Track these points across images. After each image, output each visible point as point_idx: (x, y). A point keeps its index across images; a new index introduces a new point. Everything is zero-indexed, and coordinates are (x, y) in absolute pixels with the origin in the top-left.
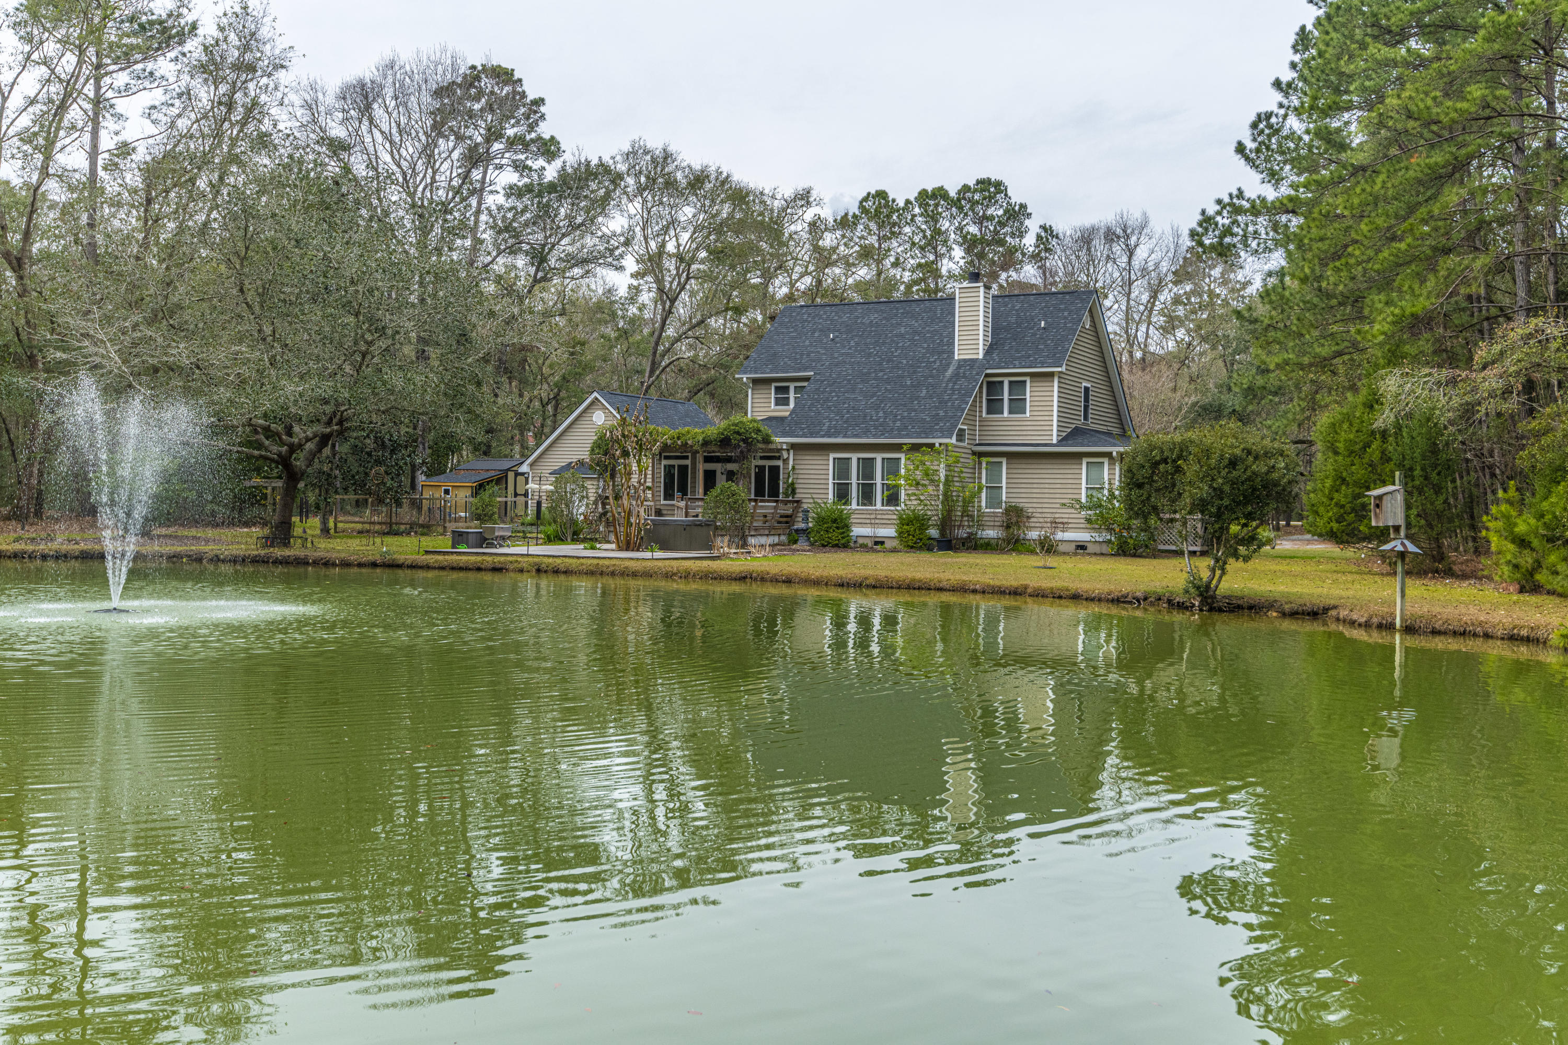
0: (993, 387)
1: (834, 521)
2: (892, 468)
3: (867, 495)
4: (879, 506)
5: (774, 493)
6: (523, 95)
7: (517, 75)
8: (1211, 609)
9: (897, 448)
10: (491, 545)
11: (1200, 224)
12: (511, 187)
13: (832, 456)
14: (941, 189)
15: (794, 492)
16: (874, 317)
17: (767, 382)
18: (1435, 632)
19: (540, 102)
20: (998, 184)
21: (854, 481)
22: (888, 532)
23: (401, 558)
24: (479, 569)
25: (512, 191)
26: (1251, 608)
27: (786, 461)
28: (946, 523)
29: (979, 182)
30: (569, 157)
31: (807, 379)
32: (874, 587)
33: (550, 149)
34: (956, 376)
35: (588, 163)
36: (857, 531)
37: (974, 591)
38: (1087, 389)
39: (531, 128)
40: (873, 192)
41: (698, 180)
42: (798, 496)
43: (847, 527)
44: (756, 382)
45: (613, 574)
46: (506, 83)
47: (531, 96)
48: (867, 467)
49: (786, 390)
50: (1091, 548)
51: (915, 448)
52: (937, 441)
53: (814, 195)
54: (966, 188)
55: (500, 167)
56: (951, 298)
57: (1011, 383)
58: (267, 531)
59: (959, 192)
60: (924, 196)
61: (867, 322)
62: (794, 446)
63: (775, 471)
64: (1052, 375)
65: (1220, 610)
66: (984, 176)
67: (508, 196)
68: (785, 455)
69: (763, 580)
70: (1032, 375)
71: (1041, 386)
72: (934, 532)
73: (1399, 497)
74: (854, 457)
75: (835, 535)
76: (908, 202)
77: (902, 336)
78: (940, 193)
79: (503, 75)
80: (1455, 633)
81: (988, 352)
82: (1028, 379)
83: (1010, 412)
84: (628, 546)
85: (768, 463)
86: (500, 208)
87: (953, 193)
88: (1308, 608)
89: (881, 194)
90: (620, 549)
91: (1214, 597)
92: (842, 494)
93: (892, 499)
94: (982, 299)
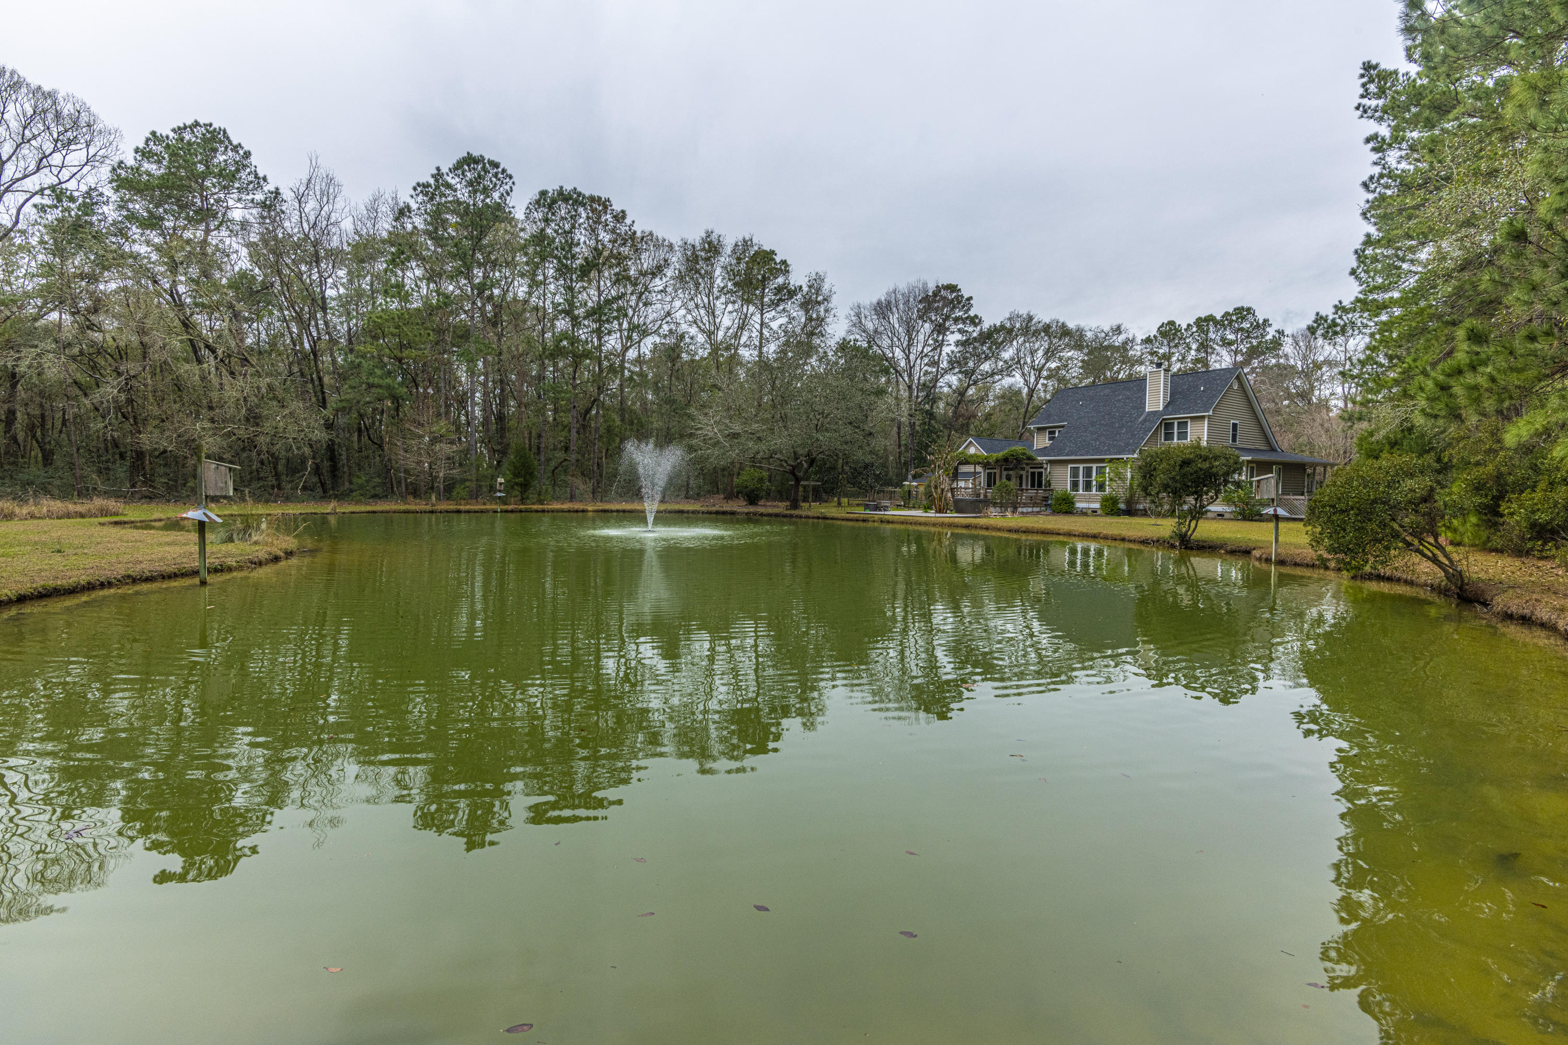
0: (1169, 426)
1: (1064, 500)
2: (1100, 471)
3: (1088, 486)
4: (1094, 492)
5: (1040, 485)
6: (962, 296)
7: (959, 287)
8: (1186, 548)
9: (1102, 461)
10: (880, 510)
11: (1315, 322)
12: (958, 341)
13: (1070, 466)
14: (1211, 315)
15: (1050, 485)
16: (1107, 391)
17: (1044, 429)
18: (1296, 564)
19: (970, 298)
20: (1249, 310)
21: (1081, 478)
22: (1097, 506)
23: (828, 515)
24: (857, 520)
25: (958, 343)
26: (1210, 547)
27: (1046, 469)
28: (1129, 502)
29: (1235, 309)
30: (986, 326)
31: (1063, 427)
32: (1025, 532)
33: (975, 321)
34: (1145, 420)
35: (995, 325)
36: (1079, 505)
37: (1075, 535)
38: (1235, 425)
39: (966, 312)
40: (1166, 322)
41: (1047, 328)
42: (1052, 487)
43: (1073, 503)
44: (1039, 429)
45: (911, 523)
46: (952, 292)
47: (966, 296)
48: (1088, 472)
49: (1054, 432)
50: (1227, 516)
51: (1111, 460)
52: (1125, 457)
53: (1122, 328)
54: (1227, 314)
55: (953, 333)
56: (1144, 379)
57: (1179, 423)
58: (788, 503)
59: (1223, 317)
60: (1200, 322)
61: (1102, 394)
62: (1050, 462)
63: (1040, 474)
64: (1203, 417)
65: (1192, 549)
66: (1239, 305)
67: (957, 346)
68: (1045, 466)
69: (976, 527)
70: (1191, 418)
71: (1198, 424)
72: (1122, 506)
73: (1273, 482)
74: (1081, 466)
75: (1064, 507)
76: (1189, 325)
77: (1120, 401)
78: (1210, 319)
79: (952, 288)
80: (1307, 566)
81: (1166, 407)
82: (1189, 421)
83: (1178, 439)
84: (940, 511)
85: (1037, 470)
86: (953, 352)
87: (1218, 318)
88: (1244, 548)
89: (1172, 323)
90: (937, 512)
91: (1188, 541)
92: (1075, 485)
93: (1101, 487)
94: (1162, 377)
